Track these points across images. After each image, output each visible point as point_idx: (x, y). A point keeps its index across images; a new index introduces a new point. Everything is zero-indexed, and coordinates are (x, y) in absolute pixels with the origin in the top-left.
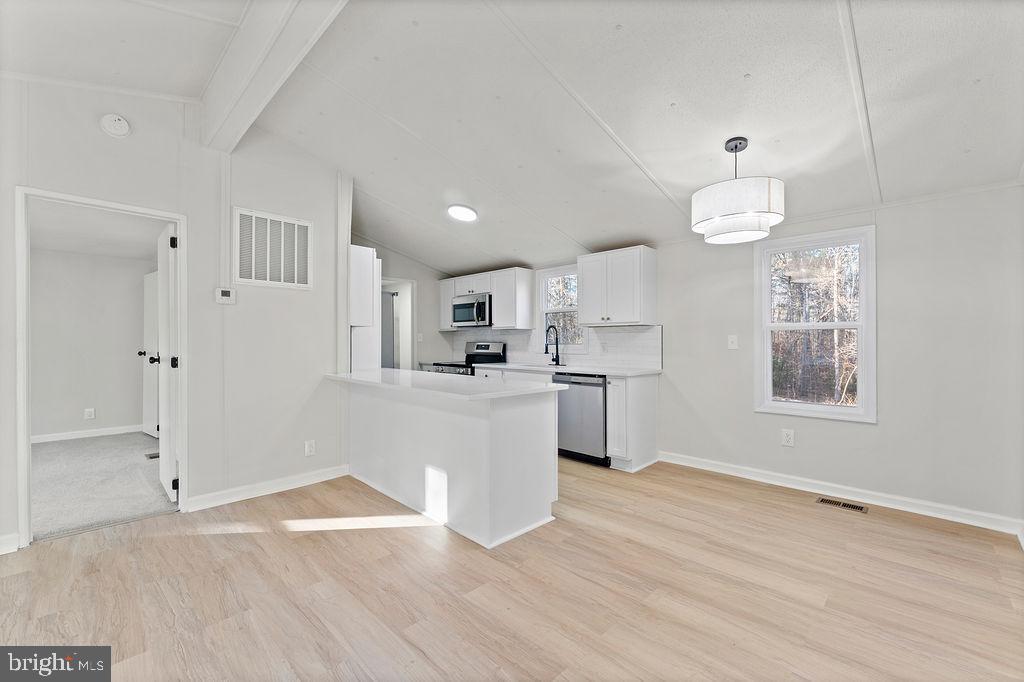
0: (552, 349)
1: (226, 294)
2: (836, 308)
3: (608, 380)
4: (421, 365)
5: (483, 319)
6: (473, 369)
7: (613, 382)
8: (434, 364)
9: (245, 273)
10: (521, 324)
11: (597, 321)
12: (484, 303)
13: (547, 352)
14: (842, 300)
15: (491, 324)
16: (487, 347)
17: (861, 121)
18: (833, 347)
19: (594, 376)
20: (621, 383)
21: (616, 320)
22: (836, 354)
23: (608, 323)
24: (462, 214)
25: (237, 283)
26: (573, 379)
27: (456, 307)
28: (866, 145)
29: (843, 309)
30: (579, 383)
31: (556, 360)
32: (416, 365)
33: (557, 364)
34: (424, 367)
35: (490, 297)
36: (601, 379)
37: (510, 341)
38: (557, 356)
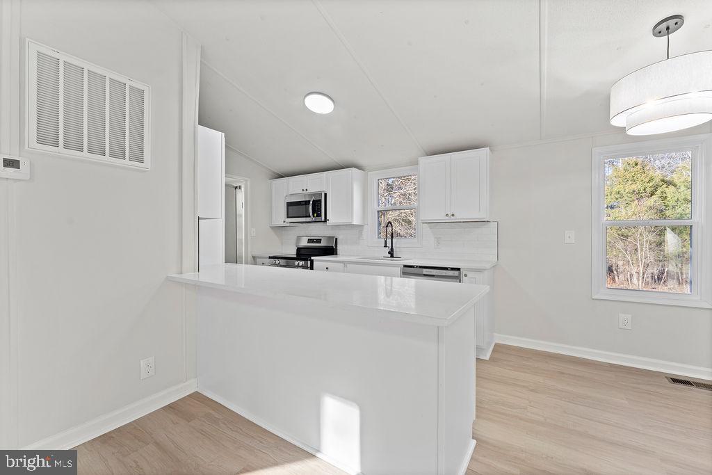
0: (389, 244)
1: (11, 163)
3: (462, 273)
4: (254, 258)
5: (319, 215)
6: (312, 262)
7: (470, 275)
8: (270, 257)
10: (356, 221)
11: (440, 217)
12: (320, 201)
13: (385, 245)
15: (326, 220)
16: (319, 241)
19: (446, 269)
20: (478, 275)
21: (460, 216)
23: (453, 219)
24: (319, 105)
25: (32, 150)
26: (425, 271)
27: (289, 204)
30: (433, 276)
31: (391, 253)
32: (250, 258)
33: (392, 256)
34: (258, 260)
35: (326, 194)
36: (456, 272)
37: (341, 237)
38: (392, 249)
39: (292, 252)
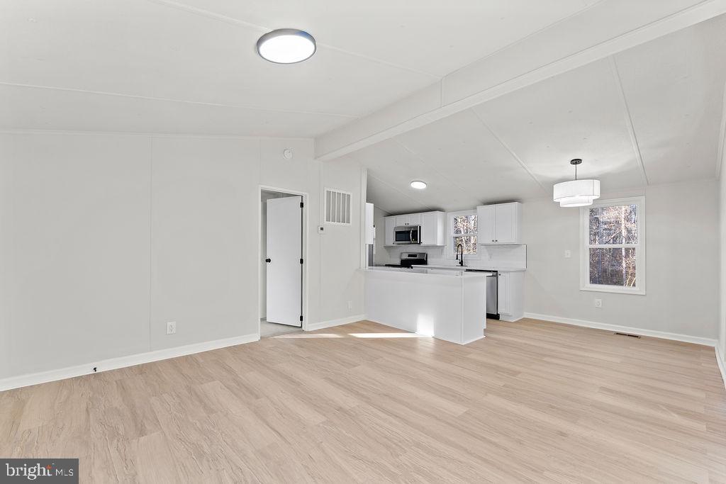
0: (459, 257)
1: (322, 229)
2: (624, 233)
3: (499, 273)
5: (416, 240)
6: (412, 268)
7: (503, 274)
9: (328, 220)
10: (439, 243)
11: (489, 242)
12: (417, 231)
13: (457, 259)
14: (629, 225)
15: (420, 243)
16: (415, 256)
17: (637, 155)
18: (621, 259)
19: (489, 271)
20: (507, 275)
21: (501, 241)
22: (624, 265)
23: (497, 243)
24: (419, 186)
25: (326, 224)
27: (397, 232)
28: (639, 162)
29: (629, 231)
31: (461, 263)
33: (462, 265)
35: (420, 227)
36: (495, 273)
37: (429, 252)
38: (462, 261)
39: (398, 262)
